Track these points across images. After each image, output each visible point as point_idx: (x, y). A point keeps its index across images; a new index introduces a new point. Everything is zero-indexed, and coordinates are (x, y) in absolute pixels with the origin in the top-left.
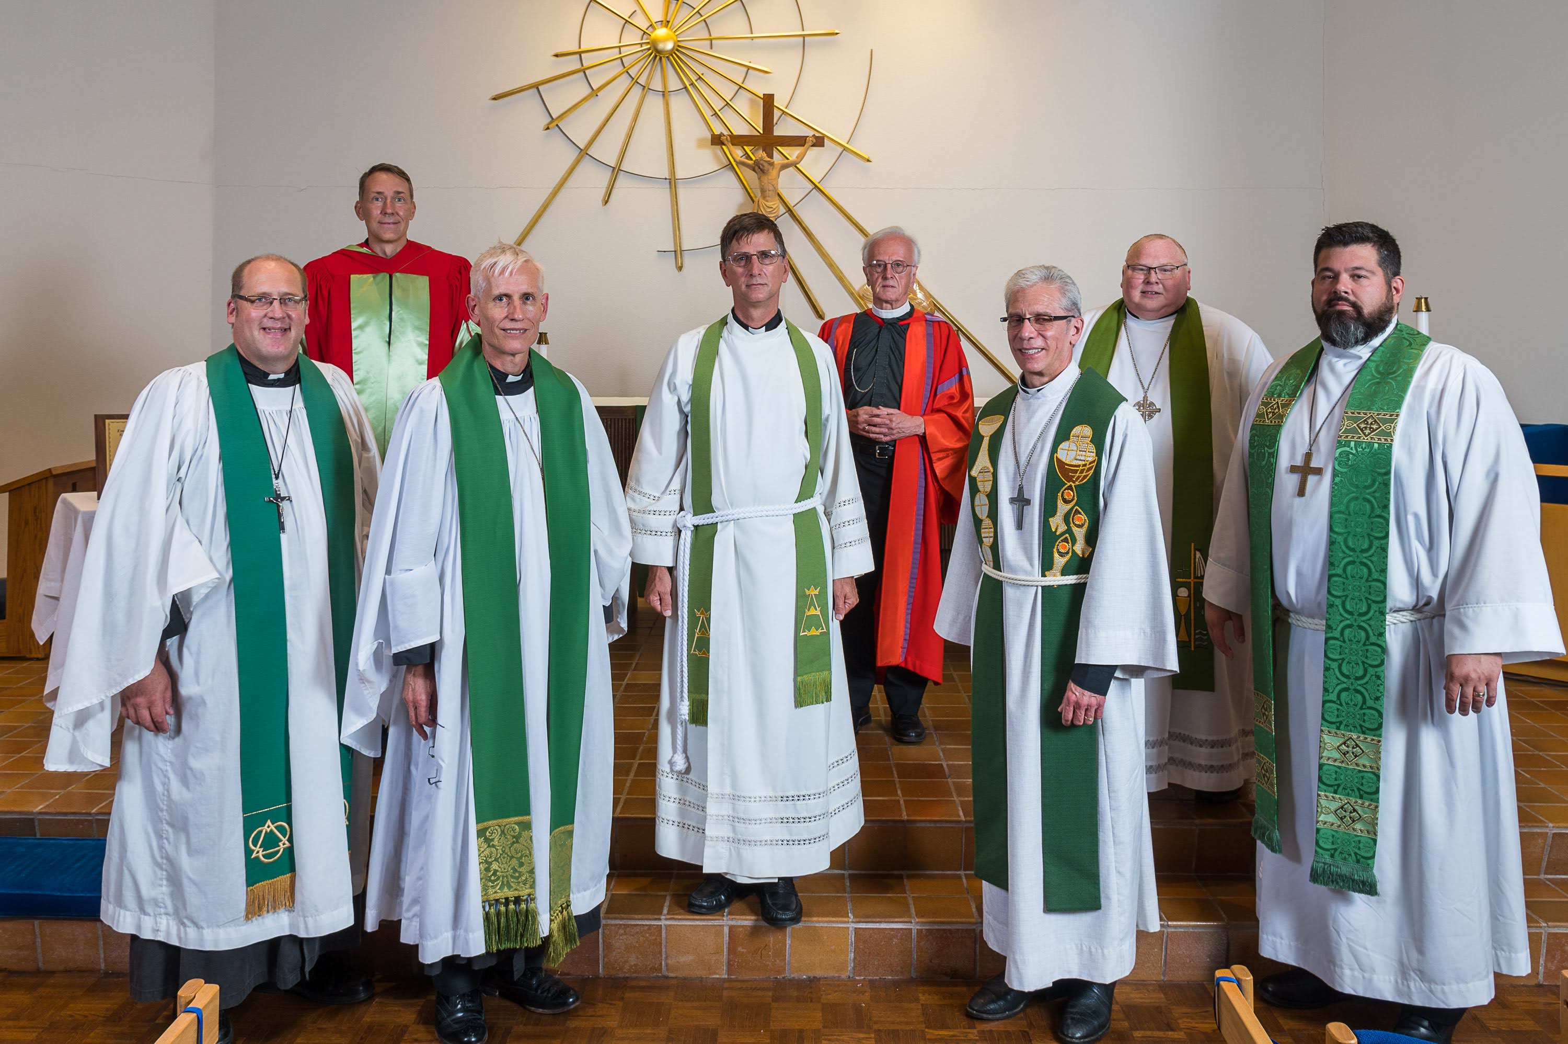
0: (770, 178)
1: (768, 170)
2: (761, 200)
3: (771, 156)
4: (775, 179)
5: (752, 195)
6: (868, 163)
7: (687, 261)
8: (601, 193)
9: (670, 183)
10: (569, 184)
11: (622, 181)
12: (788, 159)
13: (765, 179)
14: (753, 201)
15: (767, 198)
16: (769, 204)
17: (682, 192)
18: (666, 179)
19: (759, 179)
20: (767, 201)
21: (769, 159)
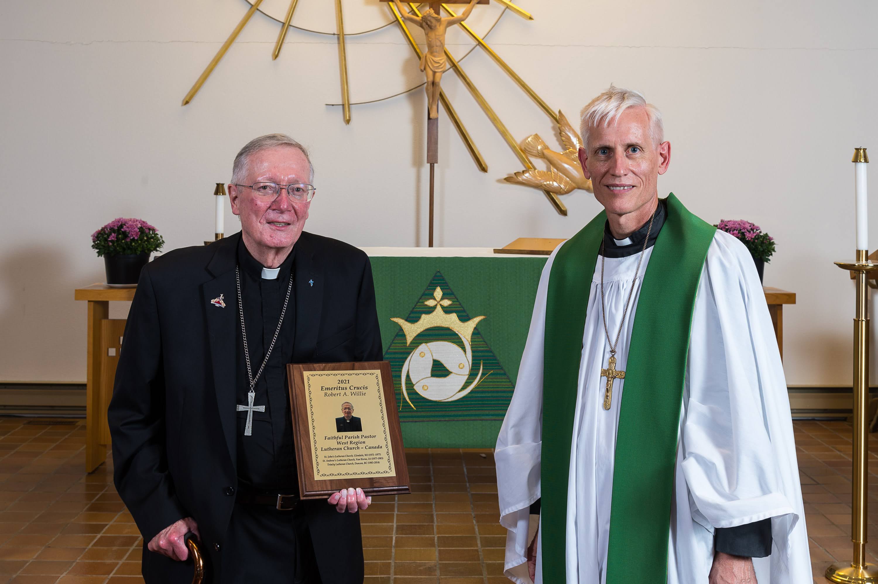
0: (437, 33)
1: (435, 26)
2: (429, 56)
3: (438, 13)
4: (441, 35)
5: (418, 50)
6: (530, 21)
7: (355, 115)
8: (271, 47)
9: (339, 38)
10: (238, 39)
11: (292, 37)
12: (453, 16)
13: (432, 35)
14: (420, 58)
15: (435, 54)
16: (436, 59)
17: (350, 48)
18: (334, 34)
19: (427, 34)
20: (435, 56)
21: (436, 16)
